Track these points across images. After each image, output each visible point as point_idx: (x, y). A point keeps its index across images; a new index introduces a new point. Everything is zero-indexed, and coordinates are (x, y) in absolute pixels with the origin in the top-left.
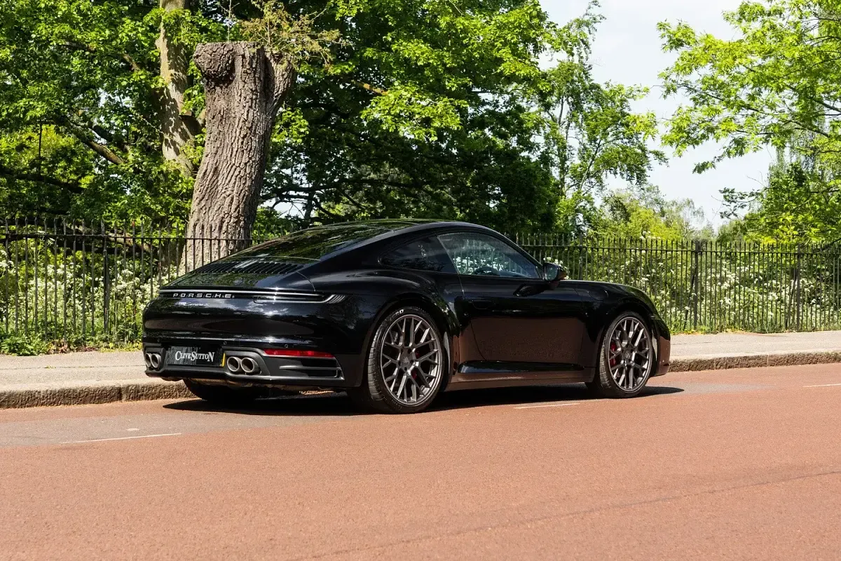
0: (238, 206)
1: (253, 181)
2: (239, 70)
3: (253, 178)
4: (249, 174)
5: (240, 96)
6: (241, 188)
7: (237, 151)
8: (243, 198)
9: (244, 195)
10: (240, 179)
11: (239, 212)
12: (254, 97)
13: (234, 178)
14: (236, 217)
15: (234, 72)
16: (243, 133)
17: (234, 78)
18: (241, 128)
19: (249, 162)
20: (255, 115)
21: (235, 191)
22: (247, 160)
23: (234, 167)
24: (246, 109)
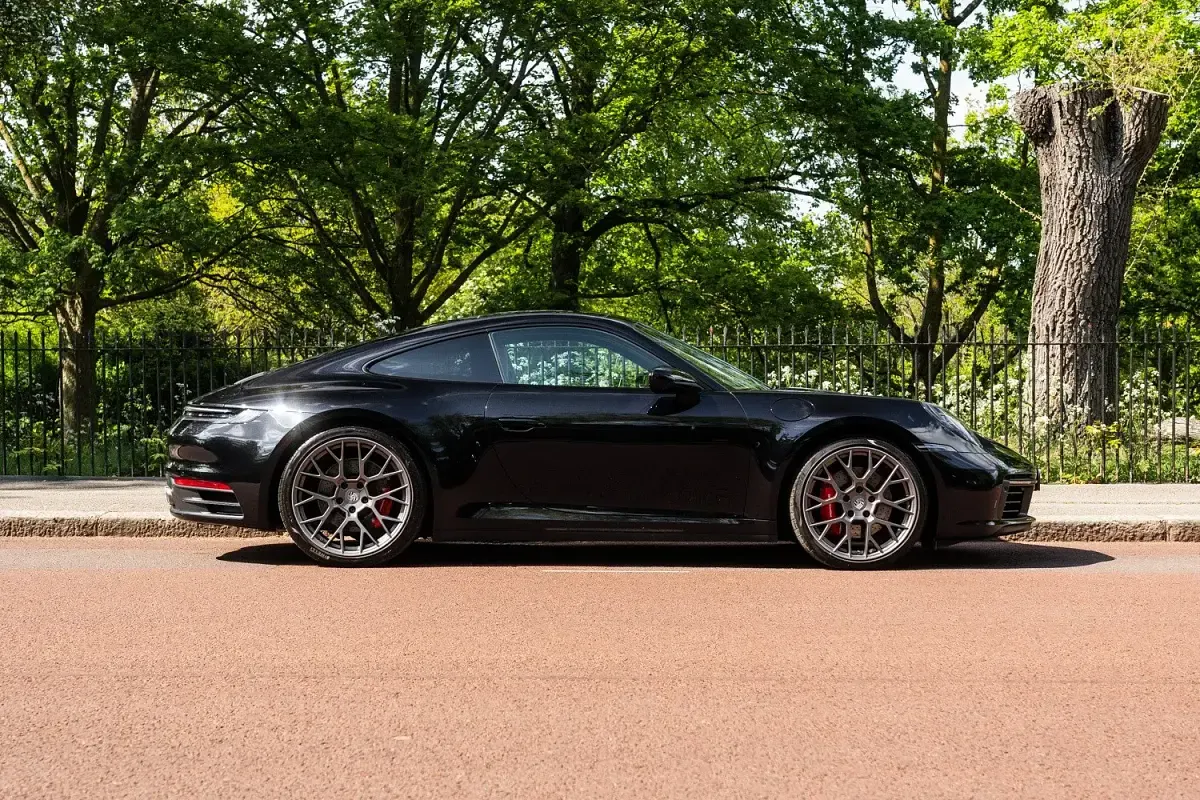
0: (1073, 300)
1: (1092, 266)
2: (1058, 122)
3: (1092, 262)
4: (1085, 256)
5: (1065, 155)
6: (1074, 277)
7: (1066, 229)
8: (1079, 290)
9: (1080, 285)
10: (1072, 264)
11: (1074, 308)
12: (1084, 155)
13: (1064, 264)
14: (1072, 315)
15: (1053, 125)
16: (1072, 203)
17: (1054, 133)
18: (1068, 198)
19: (1082, 241)
20: (1088, 179)
21: (1067, 281)
22: (1080, 239)
23: (1064, 249)
24: (1073, 171)
